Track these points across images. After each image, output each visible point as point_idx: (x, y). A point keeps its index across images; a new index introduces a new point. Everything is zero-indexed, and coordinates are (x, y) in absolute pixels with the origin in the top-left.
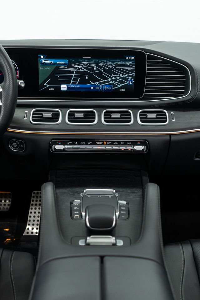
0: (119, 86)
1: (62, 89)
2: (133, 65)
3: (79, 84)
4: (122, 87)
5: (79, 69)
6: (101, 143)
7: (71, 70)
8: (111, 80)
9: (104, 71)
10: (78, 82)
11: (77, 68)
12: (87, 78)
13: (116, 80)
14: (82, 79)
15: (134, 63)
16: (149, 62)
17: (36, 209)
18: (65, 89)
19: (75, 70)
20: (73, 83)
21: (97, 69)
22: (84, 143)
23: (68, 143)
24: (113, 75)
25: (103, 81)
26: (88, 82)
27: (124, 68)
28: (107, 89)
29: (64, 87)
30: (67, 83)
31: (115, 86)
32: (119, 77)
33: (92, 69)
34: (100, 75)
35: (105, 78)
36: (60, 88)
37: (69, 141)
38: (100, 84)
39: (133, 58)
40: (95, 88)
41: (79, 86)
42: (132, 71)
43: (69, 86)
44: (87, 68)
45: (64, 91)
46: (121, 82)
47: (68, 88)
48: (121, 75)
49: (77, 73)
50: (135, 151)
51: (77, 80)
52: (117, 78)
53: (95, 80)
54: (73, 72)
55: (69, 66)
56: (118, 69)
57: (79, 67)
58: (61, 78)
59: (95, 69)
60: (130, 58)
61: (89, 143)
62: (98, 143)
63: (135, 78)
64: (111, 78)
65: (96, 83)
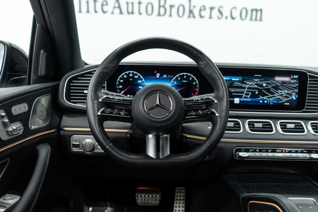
0: (284, 101)
1: (235, 102)
2: (297, 83)
3: (250, 98)
4: (286, 102)
5: (251, 85)
6: (280, 151)
7: (244, 86)
8: (278, 95)
9: (272, 87)
10: (249, 96)
11: (248, 84)
12: (257, 93)
13: (282, 95)
14: (253, 93)
15: (298, 82)
16: (310, 81)
17: (180, 203)
18: (238, 102)
19: (248, 86)
20: (245, 97)
21: (266, 86)
22: (265, 151)
23: (251, 151)
24: (279, 91)
25: (271, 96)
26: (257, 96)
27: (289, 85)
28: (274, 103)
29: (237, 101)
30: (240, 97)
31: (281, 100)
32: (284, 92)
33: (261, 86)
34: (268, 90)
35: (272, 93)
36: (233, 101)
37: (252, 149)
38: (268, 98)
39: (297, 77)
40: (263, 101)
41: (249, 100)
42: (296, 88)
43: (241, 100)
44: (257, 85)
45: (237, 104)
46: (286, 97)
47: (240, 101)
48: (286, 91)
49: (248, 88)
50: (312, 158)
51: (248, 94)
52: (283, 93)
53: (264, 95)
54: (245, 88)
55: (242, 82)
56: (284, 86)
57: (250, 83)
58: (234, 92)
59: (264, 85)
60: (294, 77)
61: (270, 151)
62: (278, 151)
63: (298, 93)
64: (278, 93)
65: (265, 98)
